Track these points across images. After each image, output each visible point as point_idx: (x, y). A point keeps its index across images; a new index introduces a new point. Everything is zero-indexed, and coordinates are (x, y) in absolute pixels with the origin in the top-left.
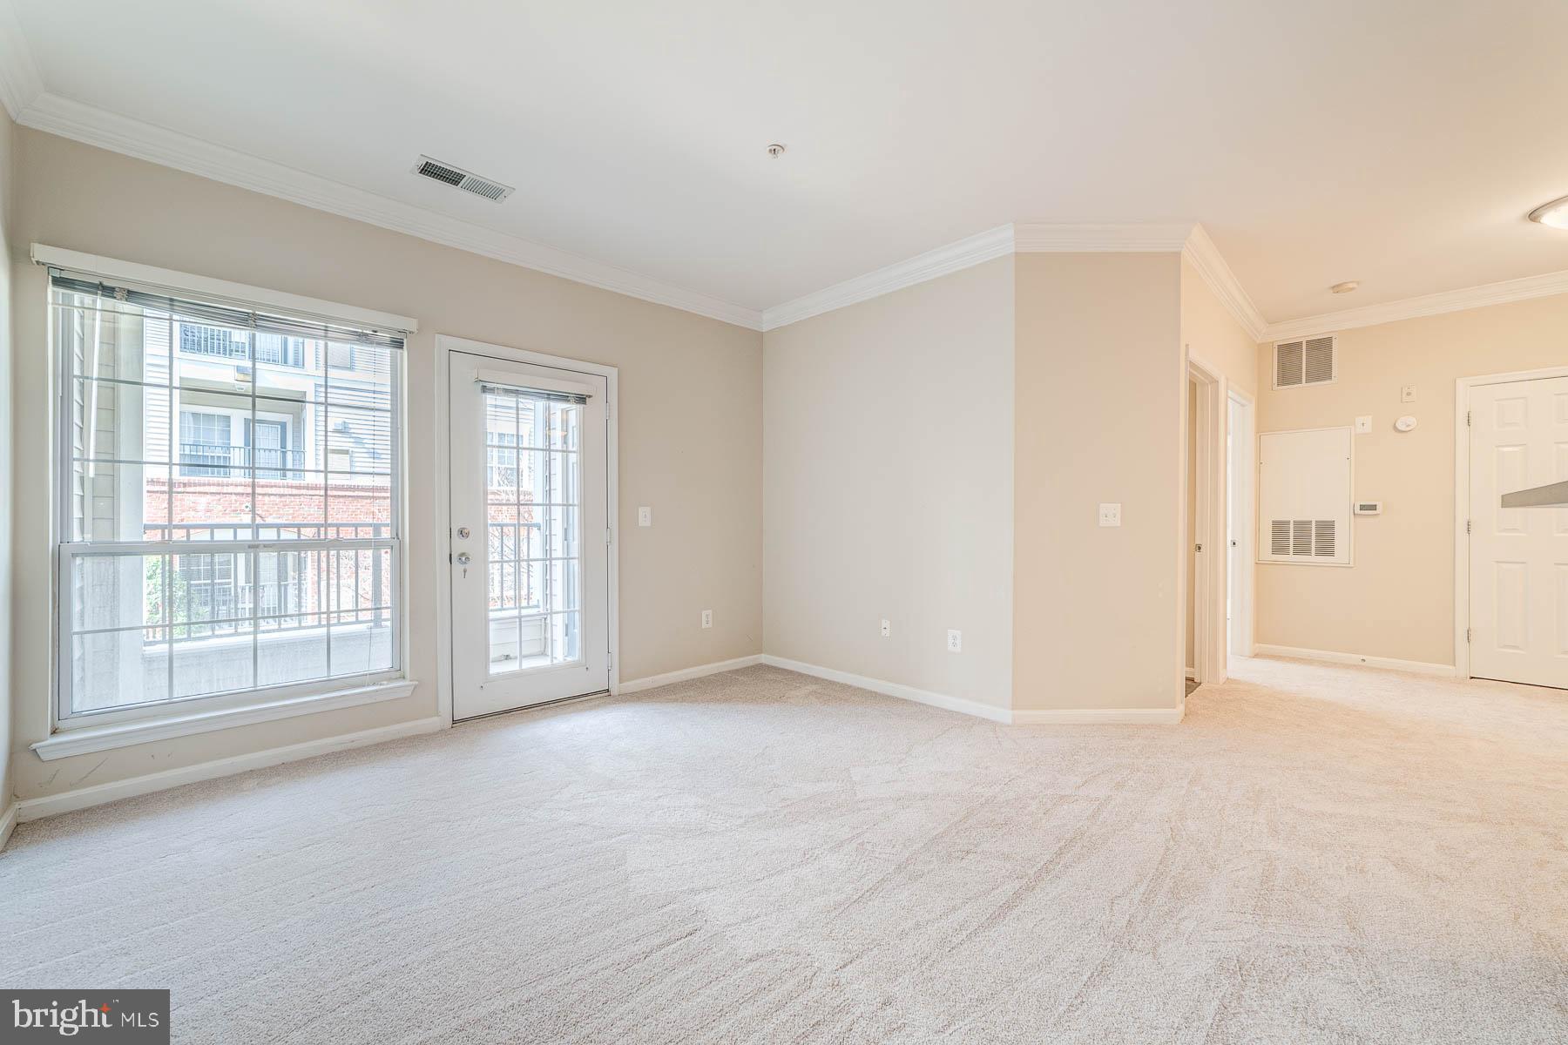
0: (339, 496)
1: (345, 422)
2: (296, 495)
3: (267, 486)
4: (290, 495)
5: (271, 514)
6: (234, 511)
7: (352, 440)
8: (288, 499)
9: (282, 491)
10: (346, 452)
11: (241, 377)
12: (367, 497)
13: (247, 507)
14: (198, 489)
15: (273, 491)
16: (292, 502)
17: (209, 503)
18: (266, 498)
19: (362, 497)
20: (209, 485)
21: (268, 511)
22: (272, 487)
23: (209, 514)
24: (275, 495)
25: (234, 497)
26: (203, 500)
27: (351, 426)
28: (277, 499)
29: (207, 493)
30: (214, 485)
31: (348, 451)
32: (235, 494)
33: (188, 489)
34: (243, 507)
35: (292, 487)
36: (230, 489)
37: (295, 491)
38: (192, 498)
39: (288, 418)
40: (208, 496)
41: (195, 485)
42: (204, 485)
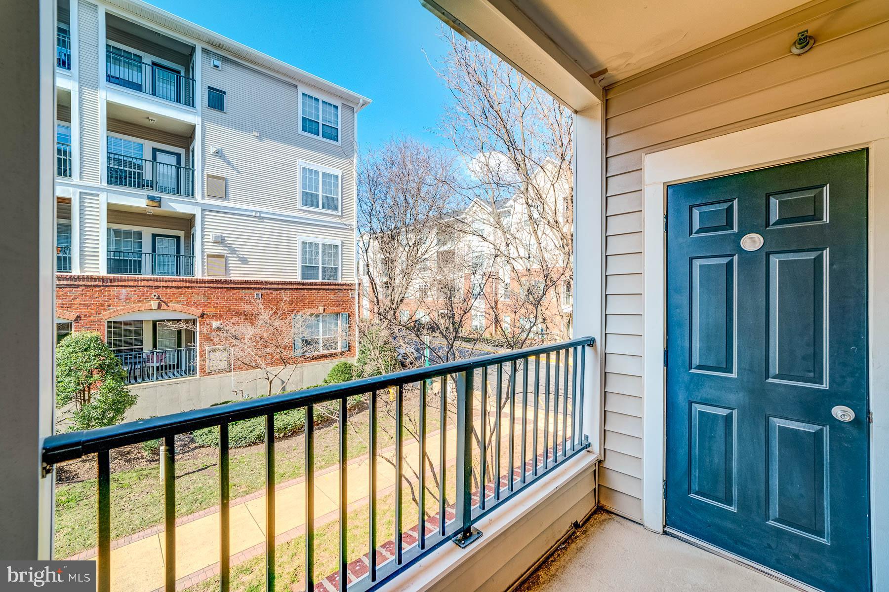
0: (218, 288)
1: (222, 236)
2: (189, 287)
3: (169, 281)
4: (185, 287)
5: (171, 301)
6: (146, 298)
7: (227, 249)
8: (183, 290)
9: (179, 284)
10: (222, 256)
11: (151, 203)
12: (237, 288)
13: (155, 296)
14: (120, 283)
15: (173, 284)
16: (186, 292)
17: (129, 294)
18: (168, 290)
19: (233, 288)
20: (127, 280)
21: (170, 298)
22: (172, 281)
23: (128, 301)
24: (175, 287)
25: (146, 289)
26: (124, 291)
27: (226, 239)
28: (176, 290)
29: (126, 286)
30: (131, 280)
31: (224, 256)
32: (147, 286)
33: (114, 284)
34: (152, 296)
35: (186, 281)
36: (143, 283)
37: (188, 285)
38: (116, 289)
39: (181, 234)
40: (128, 289)
41: (118, 280)
42: (125, 280)
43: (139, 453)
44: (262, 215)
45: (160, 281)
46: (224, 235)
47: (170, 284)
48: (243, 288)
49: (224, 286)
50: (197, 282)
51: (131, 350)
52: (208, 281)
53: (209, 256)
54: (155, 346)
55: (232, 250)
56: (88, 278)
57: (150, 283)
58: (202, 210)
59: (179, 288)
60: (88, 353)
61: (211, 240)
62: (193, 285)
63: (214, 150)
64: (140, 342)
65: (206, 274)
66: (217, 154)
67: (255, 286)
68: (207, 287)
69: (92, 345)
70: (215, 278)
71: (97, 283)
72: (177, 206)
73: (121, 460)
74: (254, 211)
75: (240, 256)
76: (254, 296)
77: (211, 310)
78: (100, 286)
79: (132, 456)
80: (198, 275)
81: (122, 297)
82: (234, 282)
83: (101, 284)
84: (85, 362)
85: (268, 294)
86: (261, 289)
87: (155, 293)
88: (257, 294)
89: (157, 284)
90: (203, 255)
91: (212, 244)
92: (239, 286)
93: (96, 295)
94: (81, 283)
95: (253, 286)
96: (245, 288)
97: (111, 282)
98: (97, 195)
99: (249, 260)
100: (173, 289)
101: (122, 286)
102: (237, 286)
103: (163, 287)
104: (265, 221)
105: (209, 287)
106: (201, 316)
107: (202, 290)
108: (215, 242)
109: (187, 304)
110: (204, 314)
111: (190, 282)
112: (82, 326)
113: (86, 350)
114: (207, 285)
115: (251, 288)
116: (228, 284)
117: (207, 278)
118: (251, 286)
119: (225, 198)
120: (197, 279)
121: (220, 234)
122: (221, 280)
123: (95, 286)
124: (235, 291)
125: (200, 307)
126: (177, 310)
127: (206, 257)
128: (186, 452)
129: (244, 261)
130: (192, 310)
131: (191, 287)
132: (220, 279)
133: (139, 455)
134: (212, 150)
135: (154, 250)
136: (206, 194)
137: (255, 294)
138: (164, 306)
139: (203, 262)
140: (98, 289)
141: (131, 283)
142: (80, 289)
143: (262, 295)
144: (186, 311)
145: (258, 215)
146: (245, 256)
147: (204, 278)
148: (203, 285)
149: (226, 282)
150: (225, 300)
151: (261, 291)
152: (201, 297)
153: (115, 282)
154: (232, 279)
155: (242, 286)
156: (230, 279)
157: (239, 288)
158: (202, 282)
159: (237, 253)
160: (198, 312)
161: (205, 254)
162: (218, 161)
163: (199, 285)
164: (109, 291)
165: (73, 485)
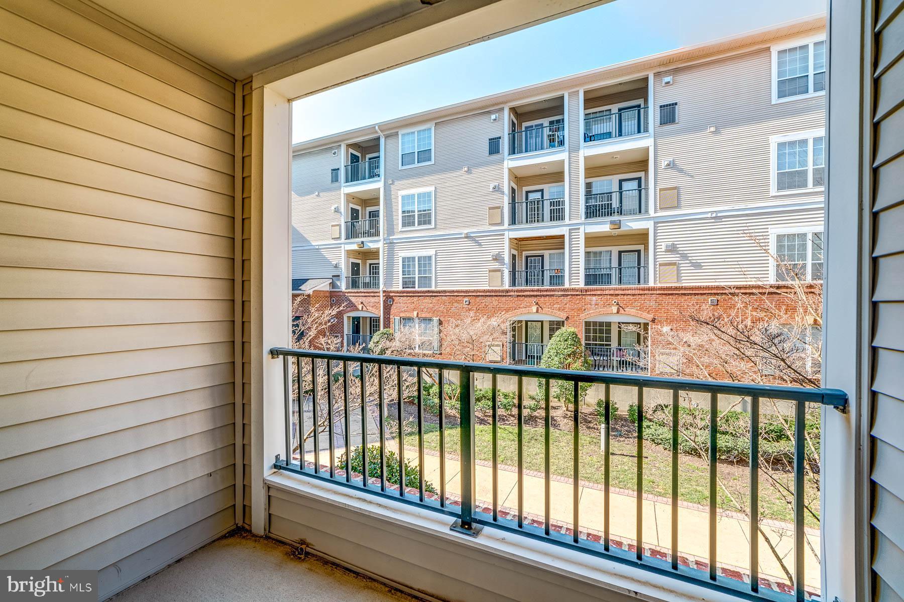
0: (669, 294)
1: (673, 244)
2: (642, 294)
3: (626, 290)
4: (638, 294)
5: (628, 306)
6: (609, 304)
7: (679, 256)
8: (637, 297)
10: (674, 264)
11: (613, 227)
12: (688, 294)
13: (615, 302)
14: (592, 293)
15: (629, 292)
16: (640, 298)
17: (597, 300)
18: (625, 297)
19: (684, 294)
20: (597, 290)
21: (626, 304)
22: (628, 290)
23: (596, 306)
24: (630, 295)
25: (609, 297)
26: (594, 298)
27: (678, 246)
28: (631, 297)
29: (595, 295)
30: (599, 290)
31: (676, 263)
32: (609, 295)
33: (588, 293)
34: (613, 303)
36: (607, 292)
37: (641, 292)
38: (589, 297)
39: (641, 247)
40: (597, 297)
41: (591, 290)
42: (595, 290)
43: (596, 425)
44: (719, 215)
45: (619, 290)
46: (676, 243)
47: (627, 292)
48: (695, 294)
49: (674, 292)
50: (649, 289)
51: (603, 345)
52: (659, 289)
53: (660, 265)
54: (620, 344)
55: (684, 257)
56: (573, 290)
57: (612, 292)
58: (655, 223)
59: (634, 295)
60: (567, 343)
61: (663, 250)
62: (646, 292)
63: (666, 163)
64: (609, 339)
65: (658, 282)
66: (669, 167)
67: (710, 292)
68: (658, 294)
69: (570, 337)
70: (665, 285)
71: (577, 293)
72: (633, 224)
73: (584, 425)
74: (710, 212)
75: (692, 261)
76: (708, 302)
77: (662, 315)
78: (580, 295)
79: (591, 425)
80: (651, 284)
81: (593, 303)
82: (685, 288)
83: (580, 293)
84: (565, 349)
85: (726, 300)
86: (717, 294)
87: (615, 299)
88: (711, 300)
89: (617, 292)
90: (655, 265)
91: (664, 253)
92: (691, 292)
93: (578, 302)
94: (569, 293)
95: (707, 292)
96: (698, 294)
97: (586, 292)
98: (579, 229)
99: (702, 264)
100: (629, 297)
101: (593, 295)
102: (688, 292)
103: (621, 294)
104: (723, 220)
105: (660, 294)
106: (652, 321)
107: (654, 297)
108: (666, 251)
109: (641, 309)
110: (655, 319)
111: (643, 289)
112: (570, 323)
113: (566, 341)
114: (658, 292)
115: (705, 294)
116: (679, 291)
117: (659, 285)
118: (705, 292)
119: (678, 207)
120: (649, 287)
121: (672, 242)
122: (672, 287)
123: (577, 295)
124: (687, 297)
125: (652, 313)
126: (632, 315)
127: (658, 266)
128: (628, 438)
129: (697, 266)
130: (645, 315)
131: (644, 294)
132: (671, 285)
133: (595, 426)
134: (664, 164)
135: (620, 264)
136: (658, 208)
137: (710, 300)
138: (621, 311)
139: (655, 271)
140: (579, 297)
141: (599, 293)
142: (569, 297)
143: (718, 301)
144: (639, 316)
145: (714, 215)
146: (698, 261)
147: (655, 286)
148: (655, 292)
149: (676, 288)
150: (675, 306)
151: (717, 296)
152: (653, 303)
153: (588, 291)
154: (683, 285)
155: (694, 292)
156: (681, 285)
157: (691, 294)
158: (653, 289)
159: (690, 258)
160: (650, 317)
161: (658, 263)
162: (672, 173)
163: (651, 292)
164: (585, 299)
165: (556, 430)
